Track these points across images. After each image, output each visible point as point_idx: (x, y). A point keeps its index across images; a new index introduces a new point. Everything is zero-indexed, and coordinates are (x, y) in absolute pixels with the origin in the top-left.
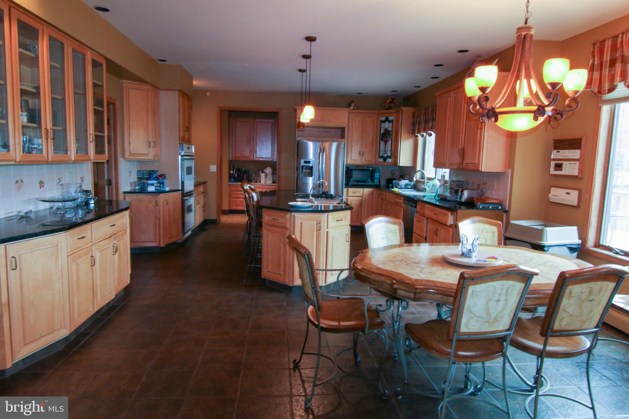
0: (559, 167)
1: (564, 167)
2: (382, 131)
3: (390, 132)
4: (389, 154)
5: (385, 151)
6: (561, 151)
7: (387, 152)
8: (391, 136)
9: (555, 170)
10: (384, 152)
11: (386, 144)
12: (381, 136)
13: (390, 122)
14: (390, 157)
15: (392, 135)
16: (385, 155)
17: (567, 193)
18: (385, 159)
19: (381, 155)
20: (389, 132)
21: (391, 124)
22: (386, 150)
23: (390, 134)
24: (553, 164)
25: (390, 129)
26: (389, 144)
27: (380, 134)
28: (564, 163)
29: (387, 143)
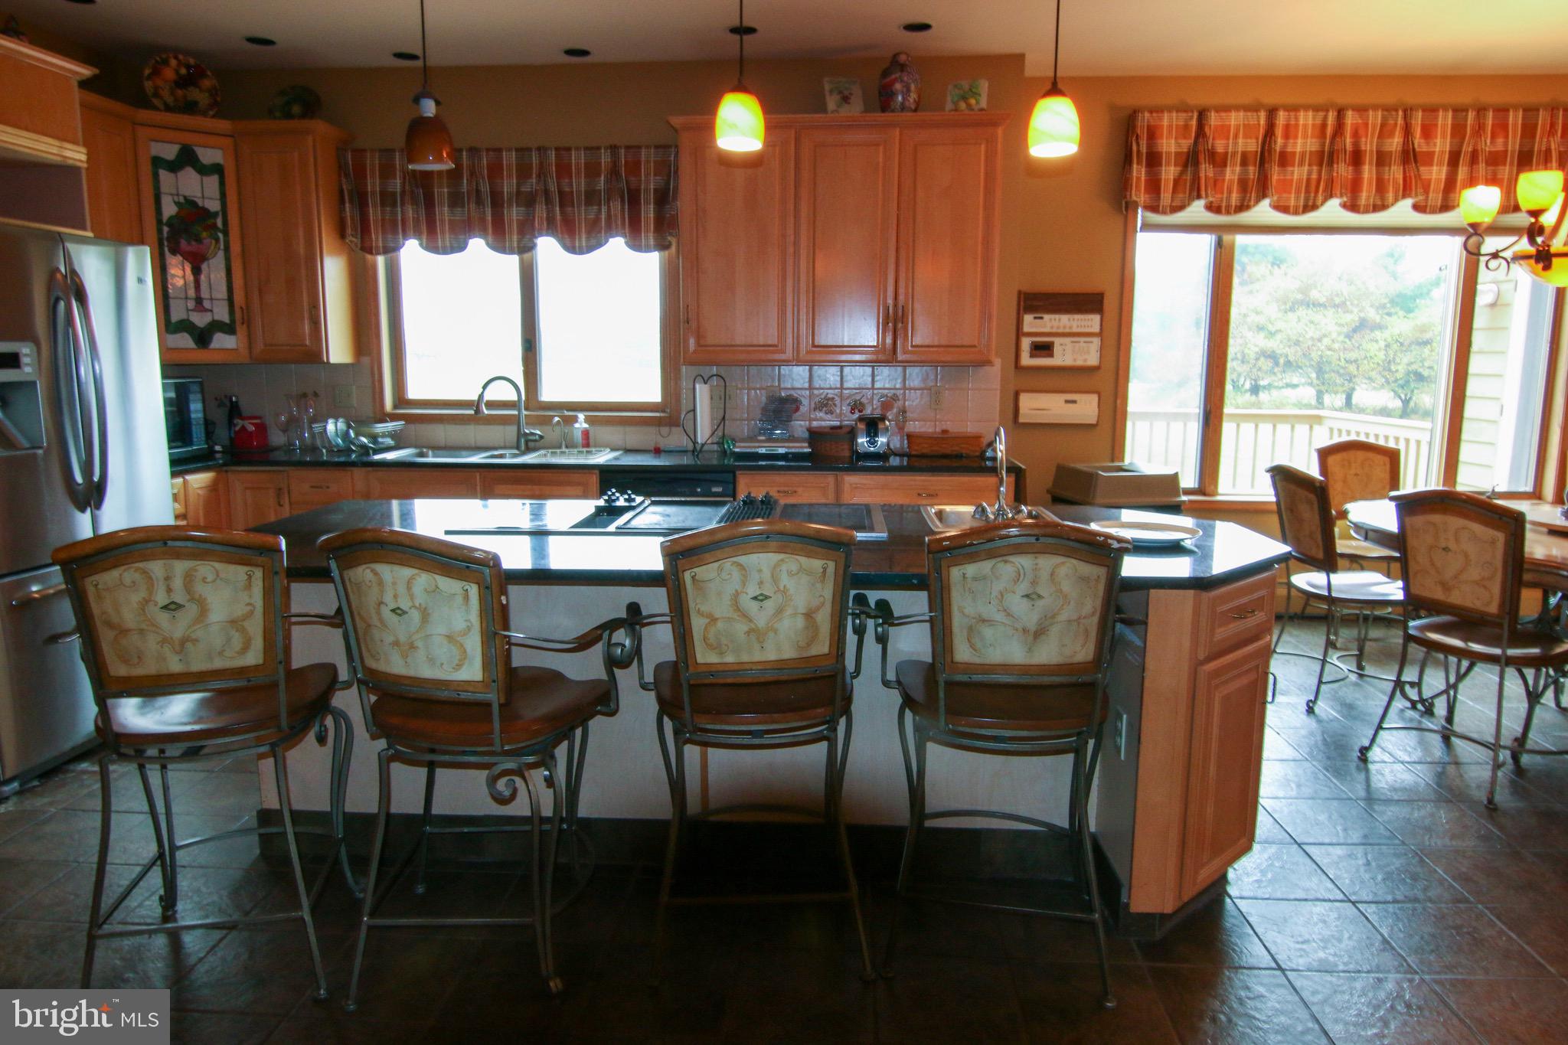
0: (1043, 349)
1: (1057, 349)
2: (169, 209)
3: (216, 214)
4: (222, 314)
5: (199, 300)
6: (1047, 317)
7: (207, 304)
8: (221, 235)
9: (1032, 356)
10: (191, 304)
11: (197, 271)
12: (166, 229)
13: (204, 170)
14: (229, 329)
15: (226, 233)
16: (200, 320)
17: (1067, 402)
18: (202, 337)
19: (175, 317)
20: (205, 214)
21: (212, 182)
22: (205, 294)
23: (215, 225)
24: (1026, 343)
25: (214, 206)
26: (215, 271)
27: (159, 222)
28: (1057, 341)
29: (204, 266)
